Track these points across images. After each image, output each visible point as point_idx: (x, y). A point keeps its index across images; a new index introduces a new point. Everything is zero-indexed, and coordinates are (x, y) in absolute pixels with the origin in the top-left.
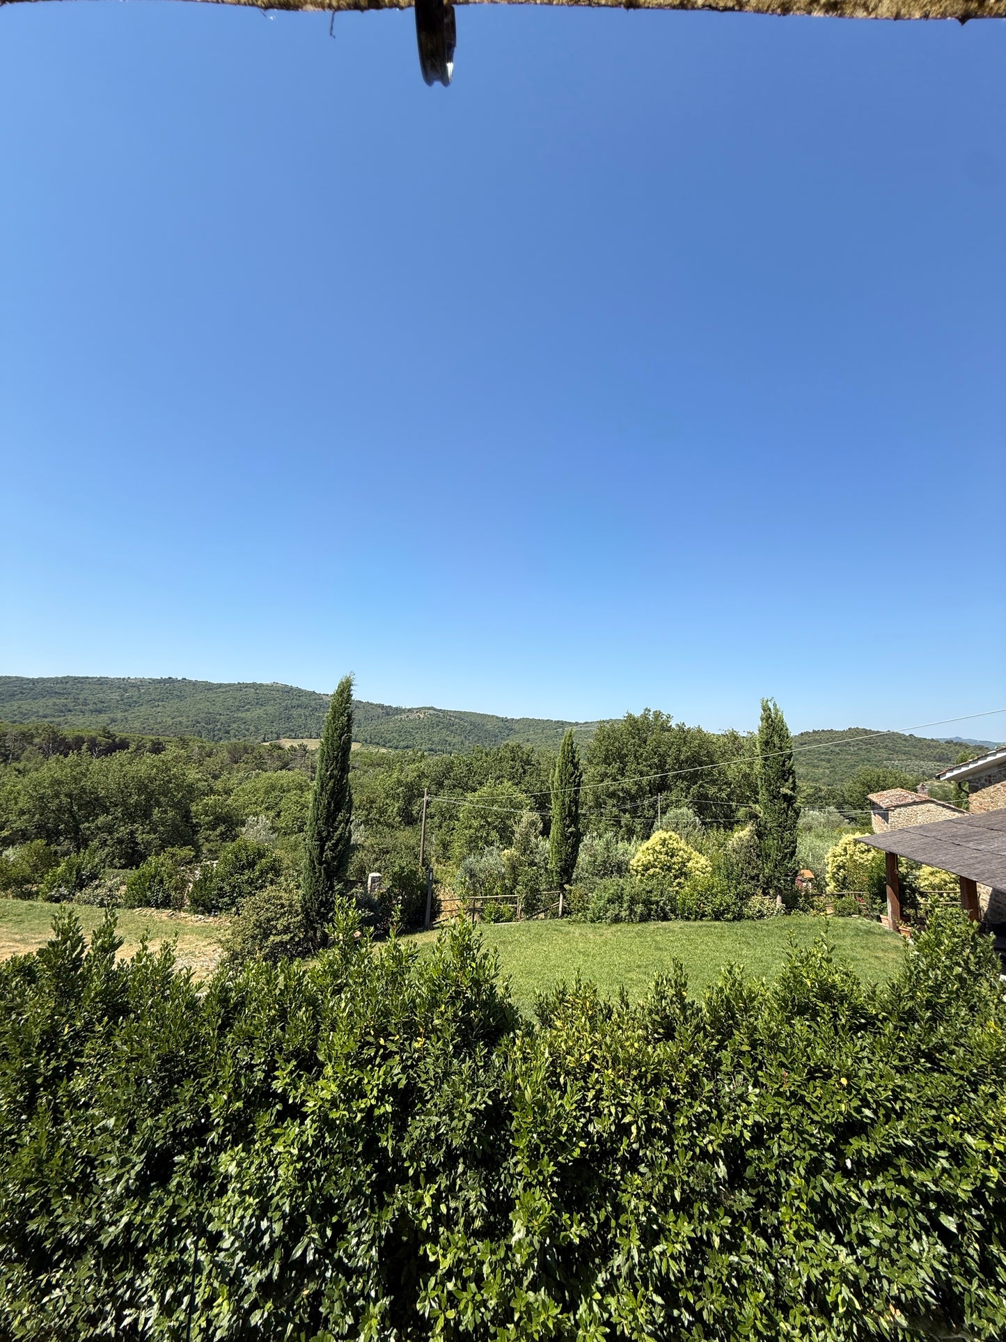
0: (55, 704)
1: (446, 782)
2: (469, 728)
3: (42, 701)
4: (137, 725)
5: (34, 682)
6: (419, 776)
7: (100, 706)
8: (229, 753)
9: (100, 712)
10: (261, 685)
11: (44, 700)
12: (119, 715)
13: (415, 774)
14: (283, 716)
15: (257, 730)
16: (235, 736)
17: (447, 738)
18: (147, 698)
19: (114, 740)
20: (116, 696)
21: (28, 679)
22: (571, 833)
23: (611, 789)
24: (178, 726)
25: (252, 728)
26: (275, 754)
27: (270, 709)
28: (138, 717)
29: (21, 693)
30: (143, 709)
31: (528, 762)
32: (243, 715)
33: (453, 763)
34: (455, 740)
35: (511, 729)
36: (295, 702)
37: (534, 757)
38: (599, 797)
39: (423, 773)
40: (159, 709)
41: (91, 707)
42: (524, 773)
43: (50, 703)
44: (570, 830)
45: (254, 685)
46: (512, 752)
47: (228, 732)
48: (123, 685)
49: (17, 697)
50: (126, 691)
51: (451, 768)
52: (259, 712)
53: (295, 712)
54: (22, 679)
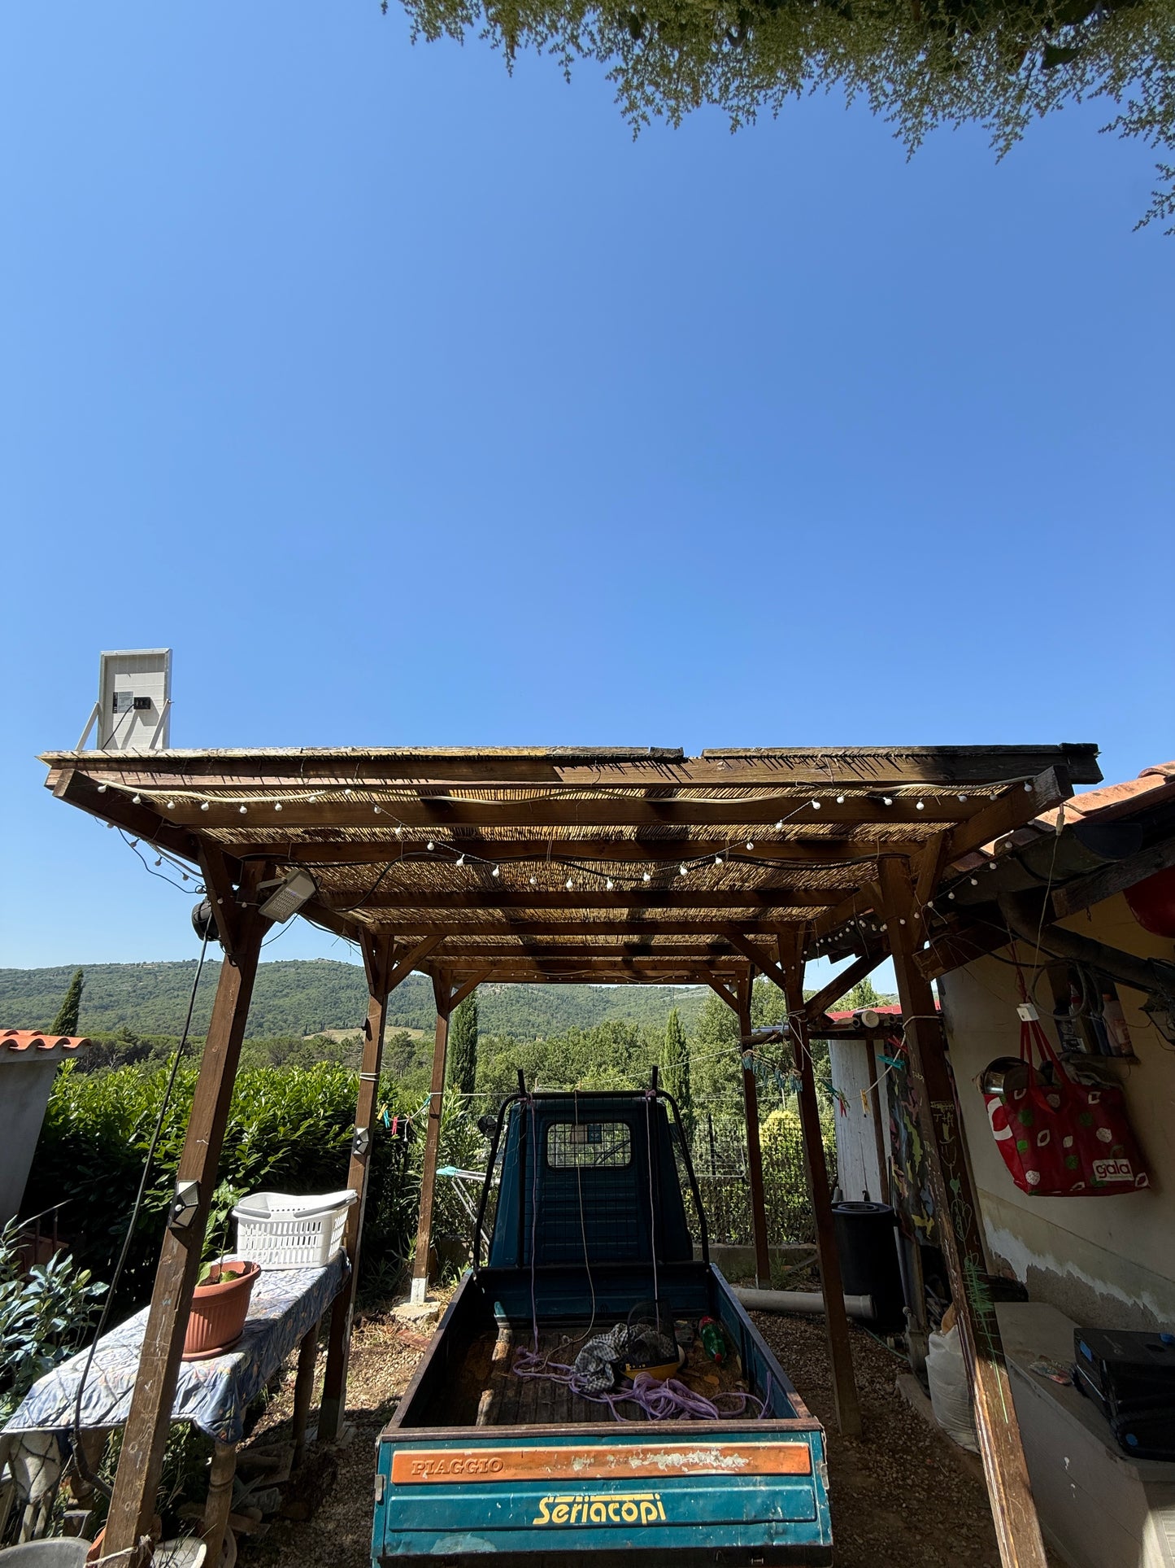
0: (53, 1001)
1: (540, 1074)
2: (555, 1003)
3: (36, 999)
4: (150, 1022)
5: (30, 974)
6: (508, 1068)
7: (106, 1001)
8: (271, 1052)
9: (106, 1008)
10: (304, 963)
11: (39, 997)
12: (130, 1011)
13: (503, 1066)
14: (329, 1000)
15: (297, 1020)
16: (270, 1030)
17: (531, 1018)
18: (164, 986)
19: (135, 1044)
20: (127, 987)
21: (23, 971)
22: (684, 1115)
23: (731, 1070)
24: (201, 1021)
25: (291, 1018)
26: (326, 1051)
27: (312, 992)
28: (153, 1012)
29: (13, 989)
30: (158, 1001)
31: (633, 1044)
32: (281, 1002)
33: (546, 1049)
34: (540, 1020)
35: (607, 1002)
36: (344, 982)
37: (640, 1037)
38: (716, 1082)
39: (513, 1064)
40: (178, 1001)
41: (96, 1002)
42: (630, 1057)
43: (47, 999)
44: (683, 1111)
45: (295, 964)
46: (614, 1032)
47: (261, 1025)
48: (136, 972)
49: (7, 995)
50: (140, 979)
51: (545, 1056)
52: (300, 996)
53: (343, 995)
54: (16, 972)
